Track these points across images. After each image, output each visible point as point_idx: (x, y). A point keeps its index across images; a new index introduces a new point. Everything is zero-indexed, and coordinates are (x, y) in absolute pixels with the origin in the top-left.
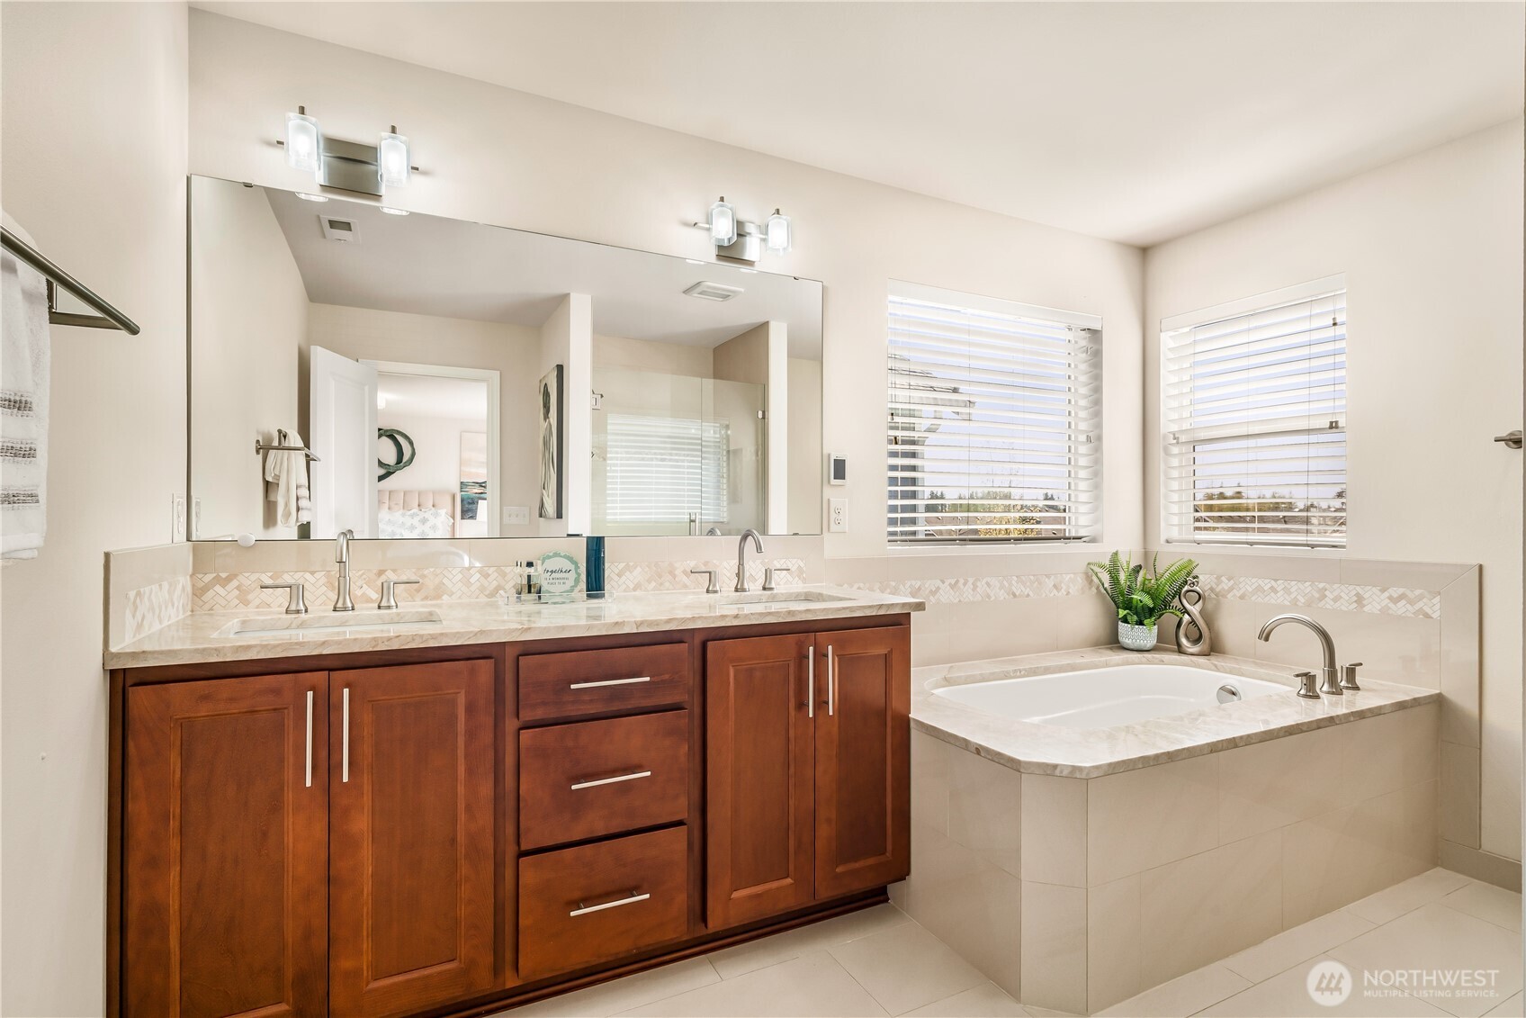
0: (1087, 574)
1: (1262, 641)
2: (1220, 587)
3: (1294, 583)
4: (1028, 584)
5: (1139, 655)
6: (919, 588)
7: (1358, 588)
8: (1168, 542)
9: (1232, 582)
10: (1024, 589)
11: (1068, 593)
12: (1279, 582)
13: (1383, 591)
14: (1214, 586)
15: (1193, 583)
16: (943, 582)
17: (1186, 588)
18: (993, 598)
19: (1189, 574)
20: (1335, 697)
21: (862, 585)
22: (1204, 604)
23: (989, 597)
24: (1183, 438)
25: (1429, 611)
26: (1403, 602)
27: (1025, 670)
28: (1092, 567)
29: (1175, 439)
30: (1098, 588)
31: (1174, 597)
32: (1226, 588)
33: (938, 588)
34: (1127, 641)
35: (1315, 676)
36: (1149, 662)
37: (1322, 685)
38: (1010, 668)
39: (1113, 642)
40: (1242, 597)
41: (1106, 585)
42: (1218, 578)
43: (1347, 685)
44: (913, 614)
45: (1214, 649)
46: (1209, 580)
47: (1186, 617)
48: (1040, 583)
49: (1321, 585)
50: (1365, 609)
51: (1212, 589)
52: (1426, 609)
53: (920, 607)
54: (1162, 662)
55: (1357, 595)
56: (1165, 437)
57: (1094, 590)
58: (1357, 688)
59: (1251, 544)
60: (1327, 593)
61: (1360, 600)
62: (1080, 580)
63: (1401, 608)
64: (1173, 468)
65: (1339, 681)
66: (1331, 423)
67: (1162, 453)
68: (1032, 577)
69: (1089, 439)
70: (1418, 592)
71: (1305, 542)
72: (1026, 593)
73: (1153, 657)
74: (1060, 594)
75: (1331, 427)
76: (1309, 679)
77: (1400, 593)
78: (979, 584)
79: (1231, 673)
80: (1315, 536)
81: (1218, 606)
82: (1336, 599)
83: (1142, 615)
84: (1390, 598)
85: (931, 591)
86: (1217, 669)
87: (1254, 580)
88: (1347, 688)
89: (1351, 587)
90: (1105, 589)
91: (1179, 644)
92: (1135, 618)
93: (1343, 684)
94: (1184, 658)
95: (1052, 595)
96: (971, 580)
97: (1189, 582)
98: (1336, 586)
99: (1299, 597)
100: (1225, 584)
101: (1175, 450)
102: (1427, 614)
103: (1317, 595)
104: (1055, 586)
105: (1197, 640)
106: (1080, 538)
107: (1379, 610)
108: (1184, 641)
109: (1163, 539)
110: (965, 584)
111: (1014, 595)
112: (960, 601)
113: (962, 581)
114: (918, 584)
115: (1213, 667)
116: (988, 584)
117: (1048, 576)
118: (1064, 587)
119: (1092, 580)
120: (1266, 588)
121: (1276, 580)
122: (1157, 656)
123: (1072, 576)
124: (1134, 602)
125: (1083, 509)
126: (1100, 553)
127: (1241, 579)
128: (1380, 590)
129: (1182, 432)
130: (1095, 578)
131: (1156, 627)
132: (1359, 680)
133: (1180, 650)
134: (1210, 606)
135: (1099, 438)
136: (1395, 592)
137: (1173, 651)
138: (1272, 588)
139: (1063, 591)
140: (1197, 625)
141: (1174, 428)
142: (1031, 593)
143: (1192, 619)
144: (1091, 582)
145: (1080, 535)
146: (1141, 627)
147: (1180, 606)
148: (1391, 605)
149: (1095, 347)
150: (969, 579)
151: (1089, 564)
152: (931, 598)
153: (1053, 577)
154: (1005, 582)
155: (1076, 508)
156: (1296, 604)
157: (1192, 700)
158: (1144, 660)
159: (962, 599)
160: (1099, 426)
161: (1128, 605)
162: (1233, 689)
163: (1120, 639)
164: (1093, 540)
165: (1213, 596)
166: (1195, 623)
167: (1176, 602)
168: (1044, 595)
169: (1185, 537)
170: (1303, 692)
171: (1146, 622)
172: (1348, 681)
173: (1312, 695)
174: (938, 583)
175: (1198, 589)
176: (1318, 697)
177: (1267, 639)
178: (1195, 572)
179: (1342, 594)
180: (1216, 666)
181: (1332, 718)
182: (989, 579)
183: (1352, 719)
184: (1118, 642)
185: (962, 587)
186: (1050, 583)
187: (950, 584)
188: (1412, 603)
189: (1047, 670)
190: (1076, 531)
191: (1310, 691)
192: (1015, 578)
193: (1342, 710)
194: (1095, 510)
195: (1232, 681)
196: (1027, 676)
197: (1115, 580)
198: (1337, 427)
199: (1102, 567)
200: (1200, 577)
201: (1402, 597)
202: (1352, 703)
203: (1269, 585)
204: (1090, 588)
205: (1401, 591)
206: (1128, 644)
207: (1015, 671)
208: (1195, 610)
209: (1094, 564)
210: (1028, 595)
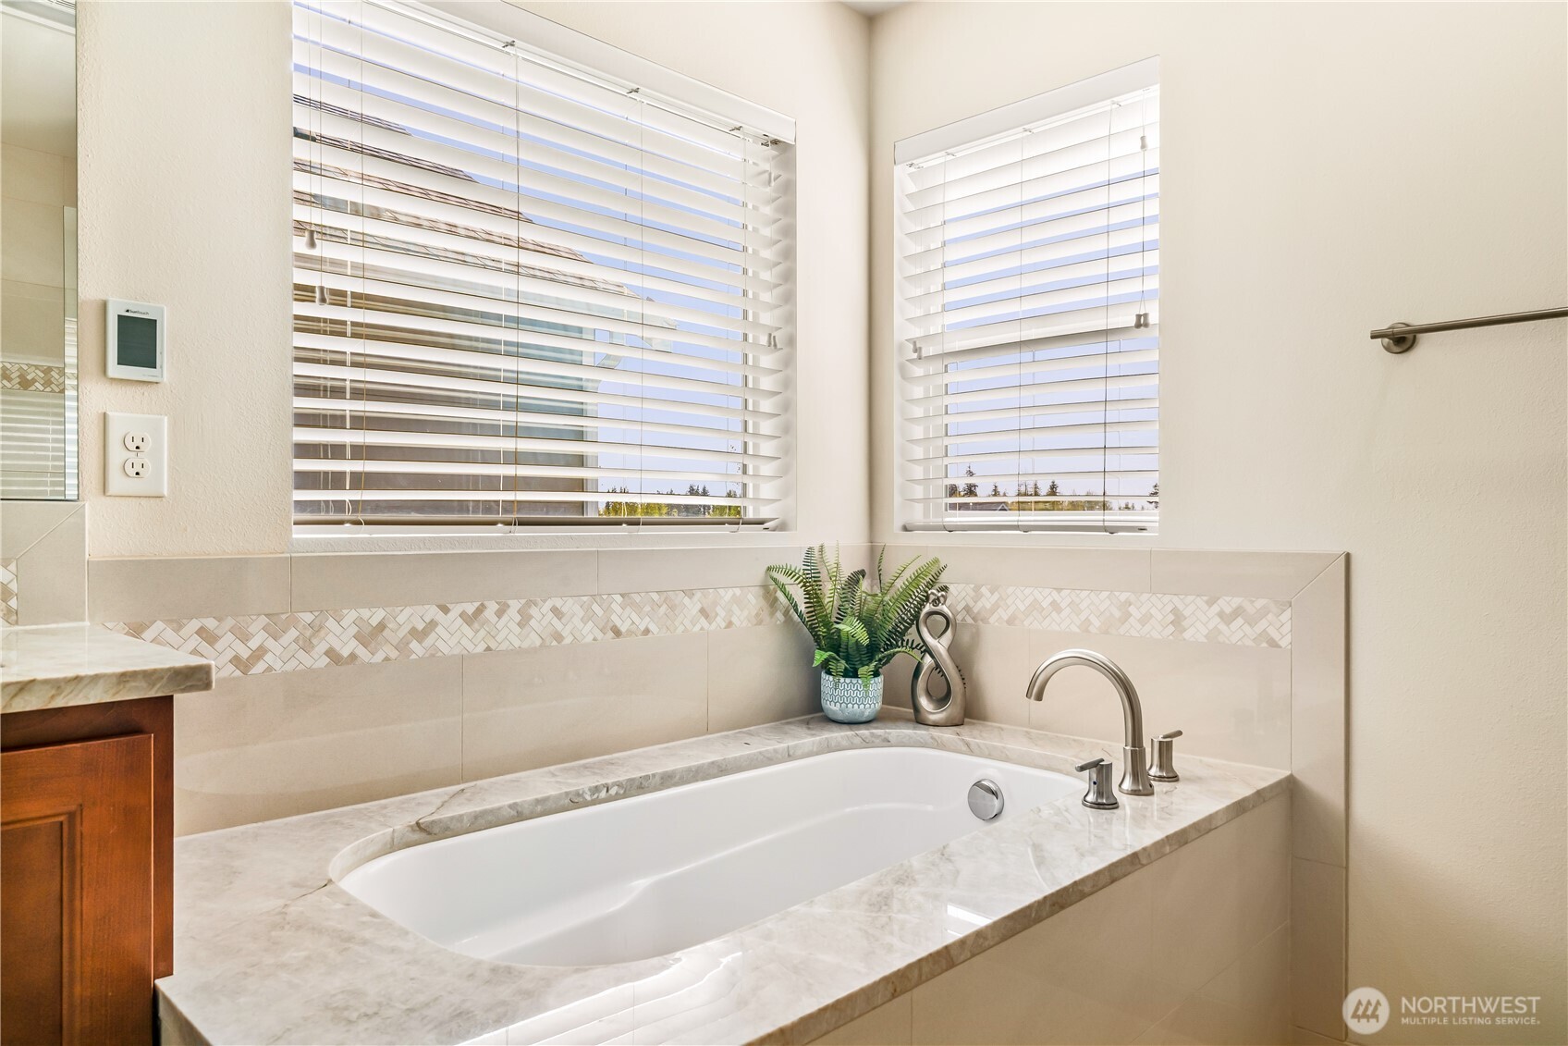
0: (765, 587)
1: (1032, 700)
2: (980, 604)
3: (1085, 593)
4: (647, 608)
5: (850, 733)
6: (382, 626)
7: (1175, 599)
8: (905, 529)
9: (996, 596)
10: (637, 621)
11: (730, 624)
12: (1064, 593)
13: (1211, 603)
14: (971, 604)
15: (938, 599)
16: (445, 610)
17: (928, 608)
18: (568, 640)
19: (931, 584)
20: (1140, 801)
21: (211, 623)
22: (954, 635)
23: (558, 637)
24: (928, 350)
25: (1276, 637)
26: (1240, 621)
27: (619, 785)
28: (775, 575)
29: (915, 351)
30: (786, 613)
31: (911, 625)
32: (988, 606)
33: (432, 624)
34: (832, 707)
35: (1110, 766)
36: (866, 744)
37: (1121, 781)
38: (585, 783)
39: (811, 710)
40: (1010, 622)
41: (802, 607)
42: (977, 589)
43: (1159, 774)
44: (181, 701)
45: (971, 712)
46: (963, 594)
47: (928, 660)
48: (672, 608)
49: (1123, 597)
50: (1187, 635)
51: (967, 609)
52: (1273, 632)
53: (196, 678)
54: (886, 742)
55: (1175, 611)
56: (901, 347)
57: (780, 616)
58: (1174, 778)
59: (1026, 529)
60: (1132, 610)
61: (1178, 620)
62: (754, 600)
63: (1237, 632)
64: (912, 401)
65: (1147, 768)
66: (1139, 317)
67: (896, 377)
68: (655, 596)
69: (772, 343)
70: (1260, 603)
71: (1101, 524)
72: (642, 628)
73: (872, 734)
74: (714, 625)
75: (1138, 325)
76: (1101, 770)
77: (1234, 606)
78: (534, 611)
79: (990, 756)
80: (1113, 515)
81: (976, 636)
82: (1144, 620)
83: (852, 660)
84: (1221, 615)
85: (413, 632)
86: (970, 750)
87: (1027, 591)
88: (1161, 779)
89: (1166, 599)
90: (800, 616)
91: (916, 708)
92: (843, 664)
93: (1154, 771)
94: (922, 733)
95: (697, 628)
96: (515, 605)
97: (932, 597)
98: (1145, 596)
99: (1093, 618)
100: (987, 601)
101: (918, 371)
102: (1272, 639)
103: (1117, 614)
104: (703, 611)
105: (942, 700)
106: (761, 523)
107: (1205, 636)
108: (924, 702)
109: (898, 524)
110: (500, 614)
111: (617, 633)
112: (488, 649)
113: (492, 607)
114: (377, 616)
115: (964, 748)
116: (555, 611)
117: (689, 593)
118: (722, 613)
119: (776, 599)
120: (1045, 604)
121: (1059, 590)
122: (879, 731)
123: (738, 591)
124: (844, 638)
125: (767, 469)
126: (788, 550)
127: (1011, 590)
128: (1207, 602)
129: (927, 337)
130: (780, 595)
131: (880, 679)
132: (1178, 763)
133: (918, 719)
134: (965, 638)
135: (791, 341)
136: (1228, 604)
137: (909, 720)
138: (1055, 605)
139: (720, 621)
140: (944, 675)
141: (917, 332)
142: (653, 627)
143: (936, 662)
144: (773, 602)
145: (762, 516)
146: (854, 681)
147: (918, 641)
148: (1222, 627)
149: (784, 176)
150: (510, 602)
151: (769, 569)
152: (414, 645)
153: (698, 595)
154: (595, 607)
155: (756, 468)
156: (1087, 631)
157: (930, 808)
158: (857, 741)
159: (493, 646)
160: (791, 319)
161: (835, 644)
162: (993, 787)
163: (823, 702)
164: (782, 527)
165: (969, 620)
166: (941, 670)
167: (912, 634)
168: (681, 629)
169: (933, 520)
170: (1091, 798)
171: (862, 670)
172: (1161, 767)
173: (1104, 802)
174: (432, 612)
175: (944, 609)
176: (1114, 805)
177: (1039, 697)
178: (943, 579)
179: (1153, 611)
180: (968, 745)
181: (1135, 856)
182: (558, 603)
183: (1167, 849)
184: (820, 709)
185: (494, 619)
186: (692, 606)
187: (463, 615)
188: (1251, 622)
189: (667, 780)
190: (755, 510)
191: (1102, 797)
192: (619, 599)
193: (1150, 836)
194: (785, 471)
195: (991, 771)
196: (625, 796)
197: (814, 597)
198: (1146, 325)
199: (789, 573)
200: (951, 588)
201: (1238, 612)
202: (1166, 812)
203: (1050, 600)
204: (772, 614)
205: (1236, 602)
206: (834, 712)
207: (596, 789)
208: (940, 645)
209: (777, 569)
210: (647, 631)
